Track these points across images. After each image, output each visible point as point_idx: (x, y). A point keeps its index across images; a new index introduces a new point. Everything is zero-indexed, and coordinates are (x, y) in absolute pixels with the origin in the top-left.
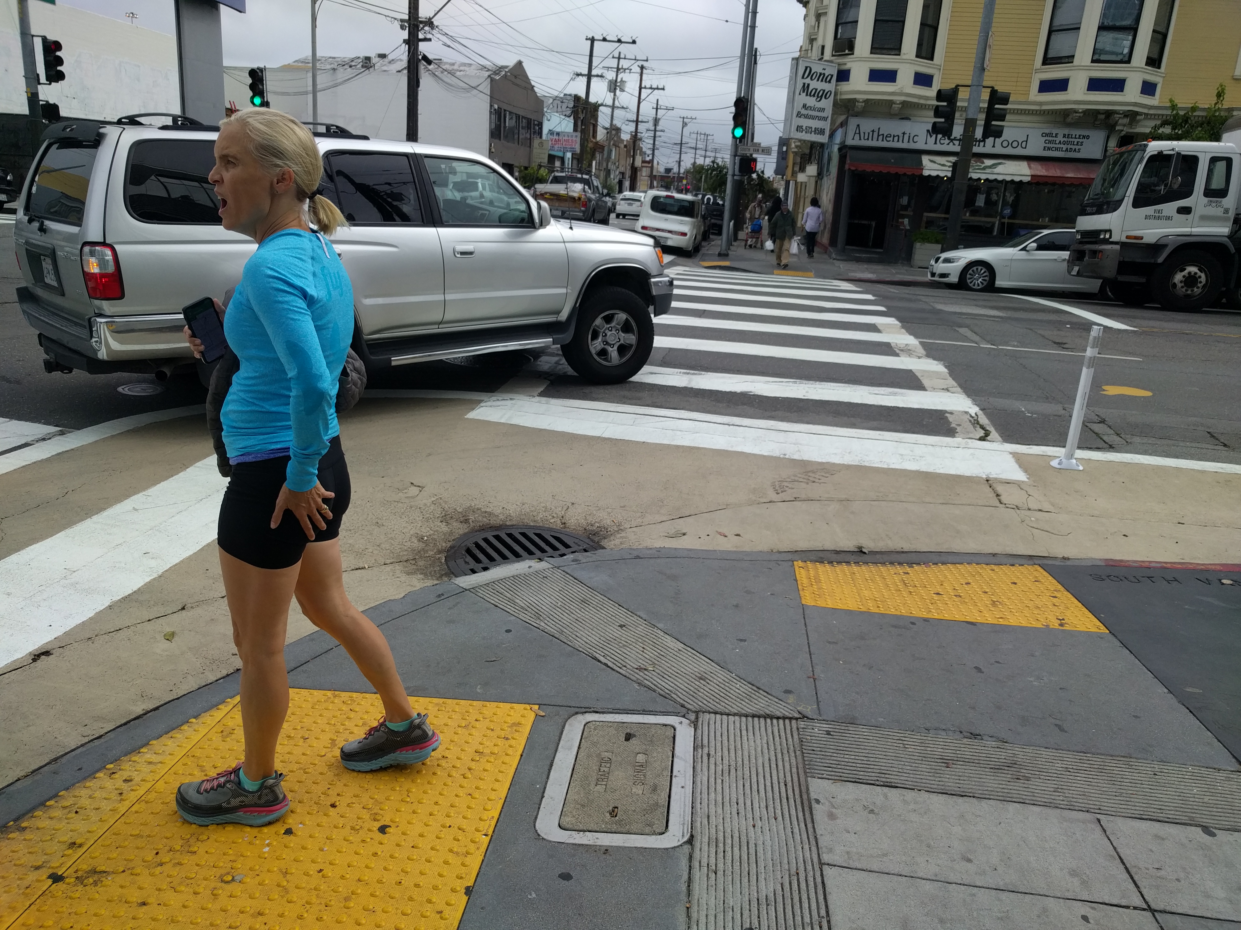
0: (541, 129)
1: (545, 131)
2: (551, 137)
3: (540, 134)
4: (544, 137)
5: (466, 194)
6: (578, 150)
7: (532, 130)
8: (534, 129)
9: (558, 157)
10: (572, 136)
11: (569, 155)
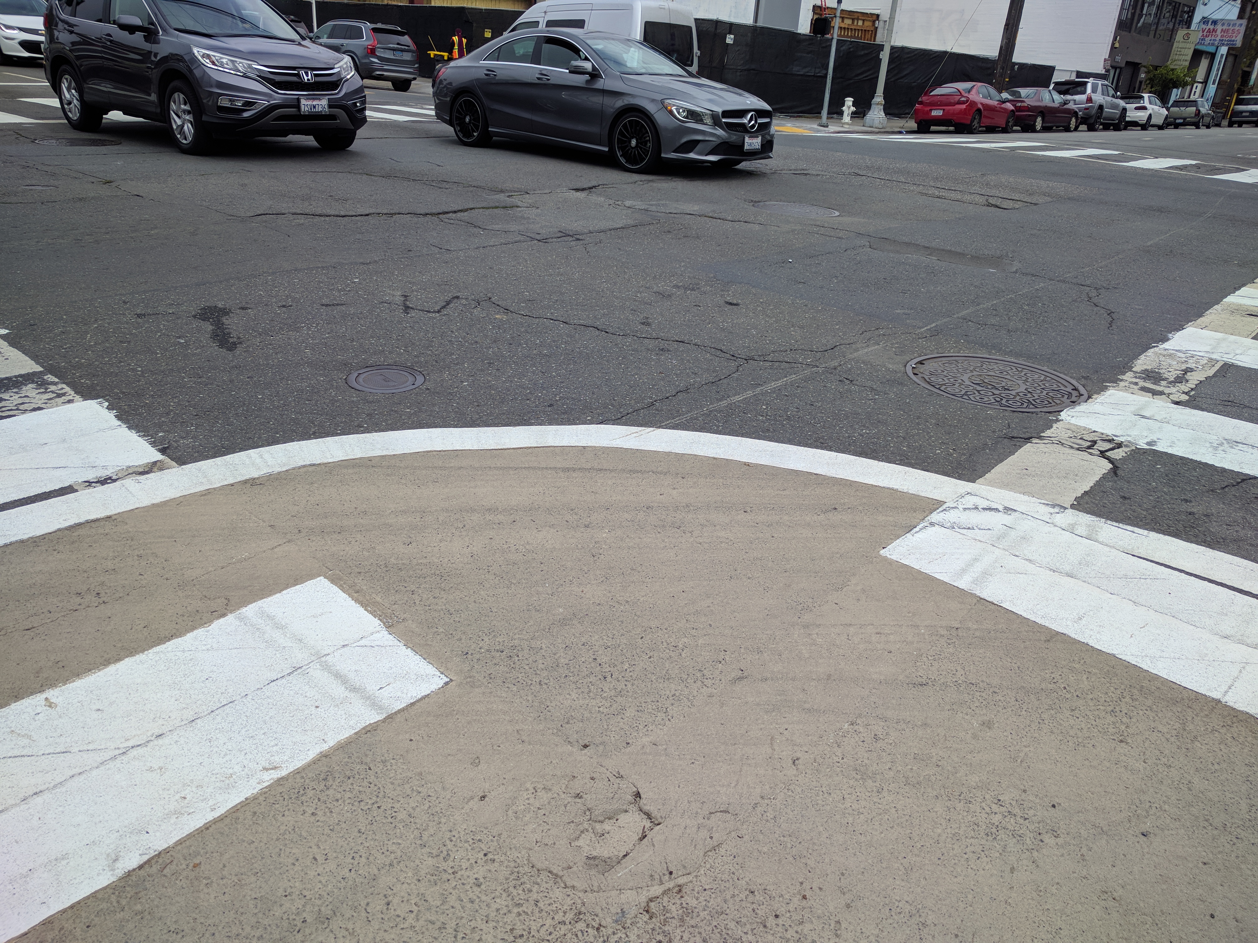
0: (1191, 17)
1: (1197, 18)
2: (1204, 27)
3: (1188, 24)
4: (1194, 26)
5: (1069, 97)
6: (1239, 44)
7: (1178, 18)
8: (1181, 17)
9: (1207, 53)
10: (1234, 25)
11: (1224, 50)
